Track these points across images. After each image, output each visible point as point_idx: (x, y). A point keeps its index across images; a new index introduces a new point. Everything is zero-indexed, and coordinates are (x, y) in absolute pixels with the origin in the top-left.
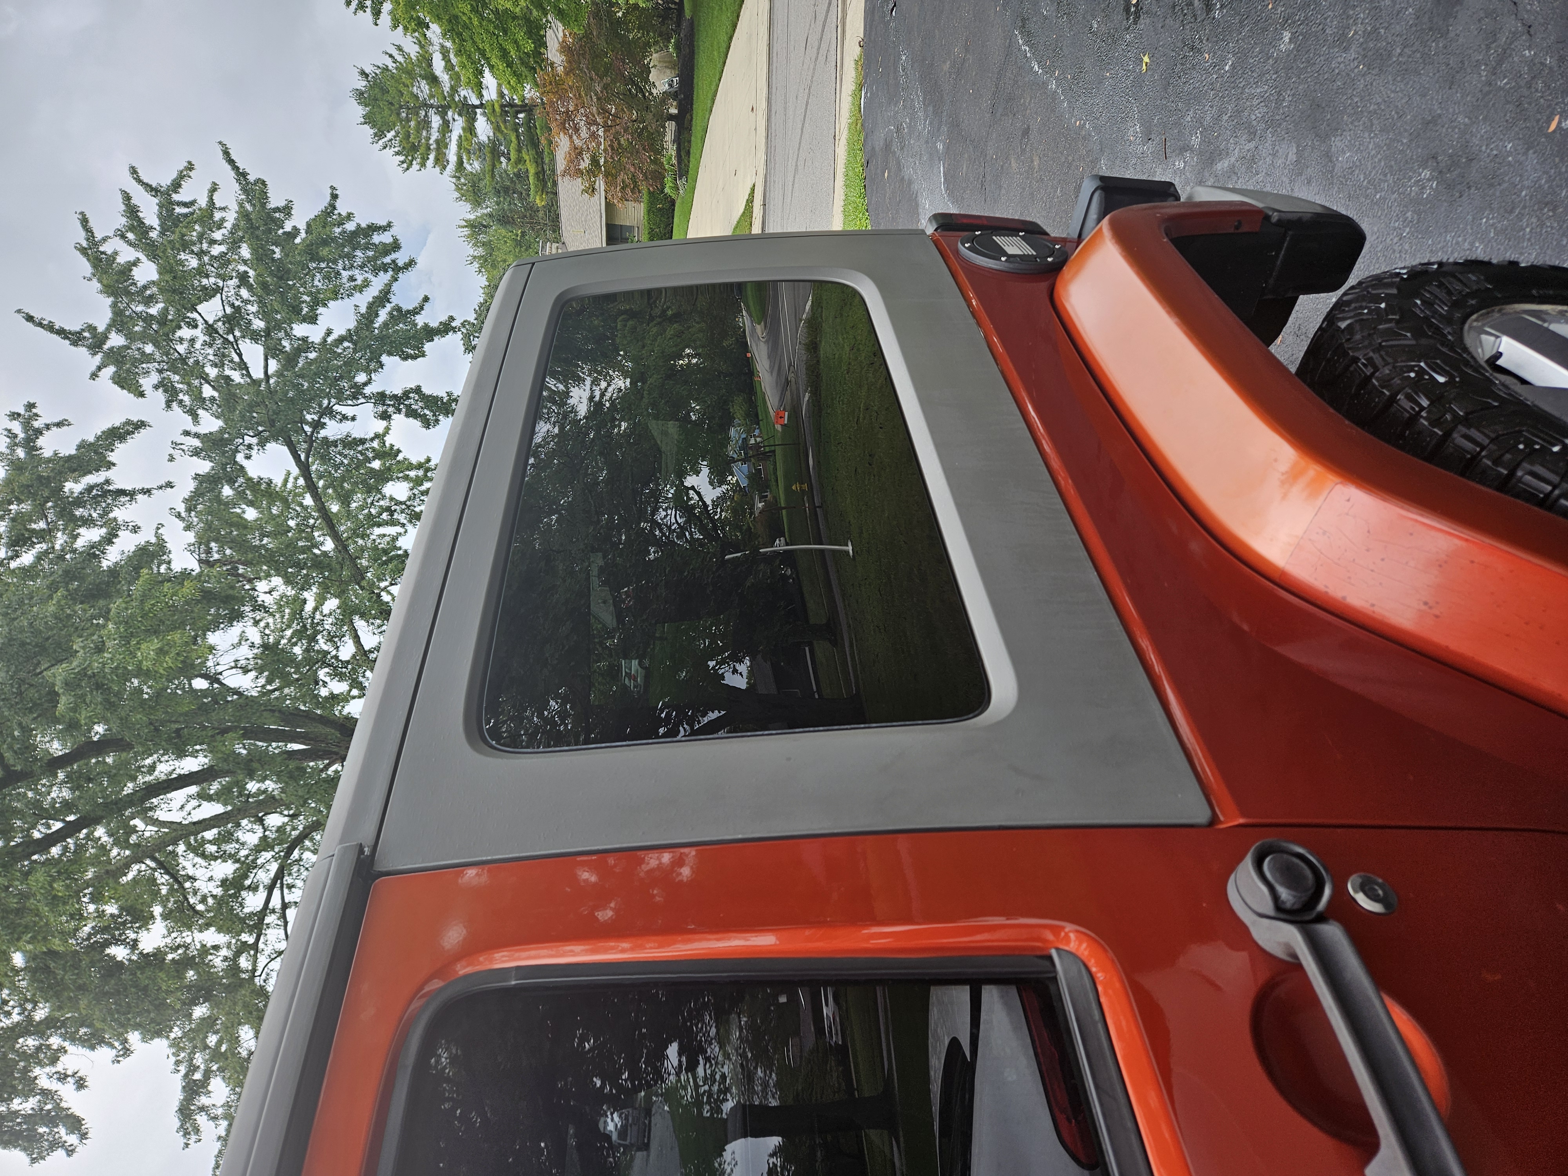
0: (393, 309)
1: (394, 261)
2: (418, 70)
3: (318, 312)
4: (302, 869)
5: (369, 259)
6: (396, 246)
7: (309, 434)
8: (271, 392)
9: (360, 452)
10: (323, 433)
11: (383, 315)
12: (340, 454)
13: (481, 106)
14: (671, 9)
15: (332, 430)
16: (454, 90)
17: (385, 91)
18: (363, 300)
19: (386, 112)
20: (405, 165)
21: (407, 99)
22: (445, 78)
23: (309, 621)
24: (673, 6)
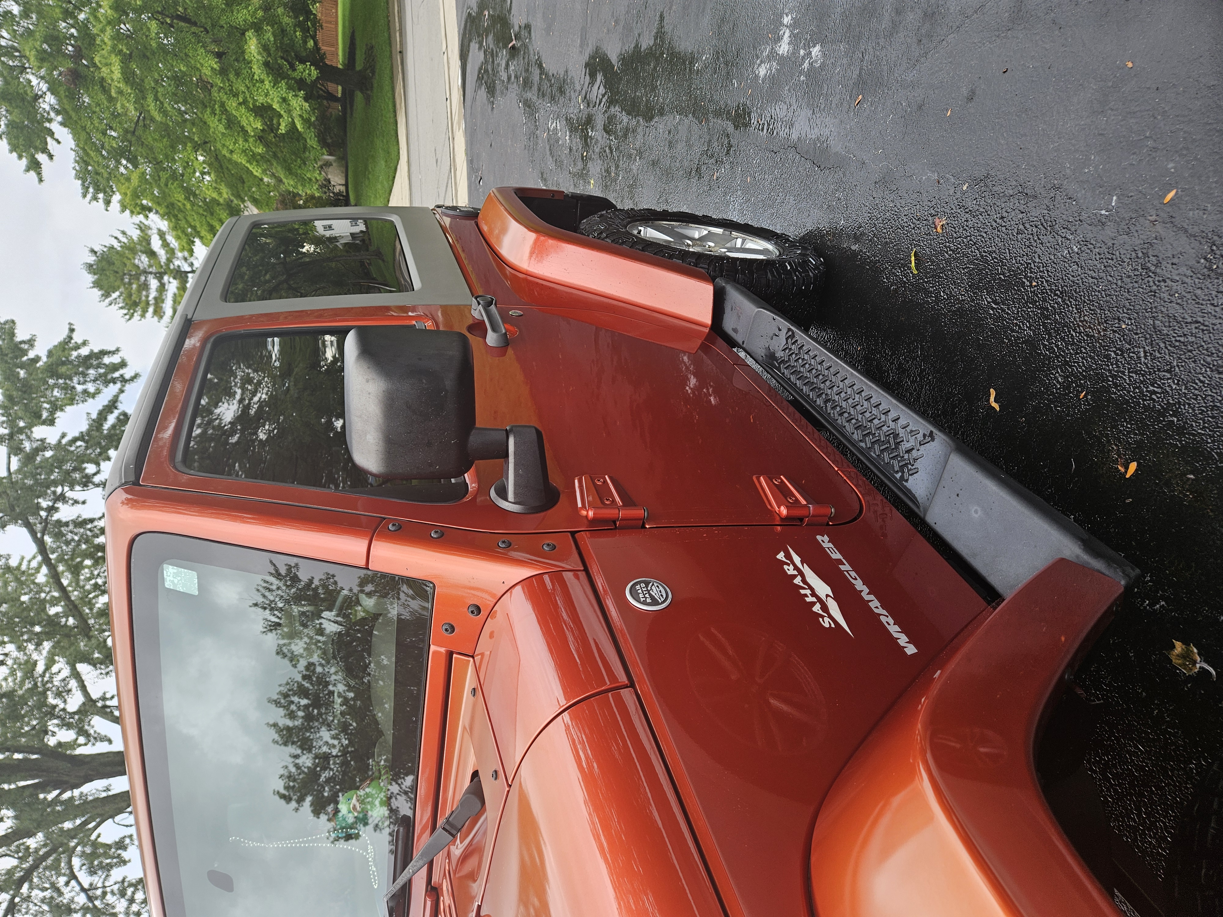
0: (120, 414)
1: (122, 376)
2: (138, 247)
3: (56, 416)
4: (31, 905)
5: (101, 375)
6: (123, 364)
7: (44, 517)
8: (12, 483)
9: (90, 530)
10: (56, 517)
11: (111, 419)
12: (71, 532)
13: (193, 272)
14: (340, 199)
15: (65, 513)
16: (169, 261)
17: (111, 263)
18: (94, 406)
19: (112, 279)
20: (127, 317)
21: (130, 268)
22: (162, 254)
23: (40, 679)
24: (341, 198)
